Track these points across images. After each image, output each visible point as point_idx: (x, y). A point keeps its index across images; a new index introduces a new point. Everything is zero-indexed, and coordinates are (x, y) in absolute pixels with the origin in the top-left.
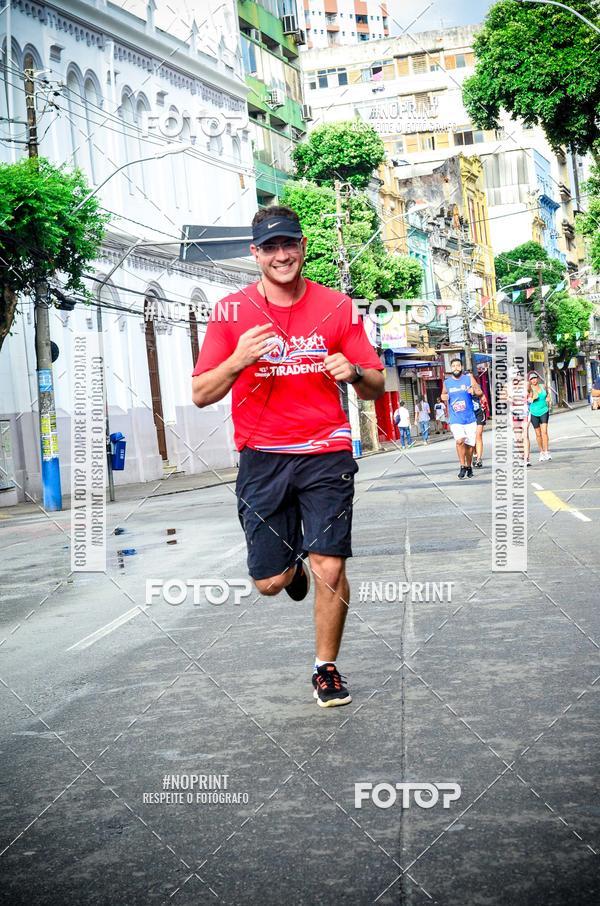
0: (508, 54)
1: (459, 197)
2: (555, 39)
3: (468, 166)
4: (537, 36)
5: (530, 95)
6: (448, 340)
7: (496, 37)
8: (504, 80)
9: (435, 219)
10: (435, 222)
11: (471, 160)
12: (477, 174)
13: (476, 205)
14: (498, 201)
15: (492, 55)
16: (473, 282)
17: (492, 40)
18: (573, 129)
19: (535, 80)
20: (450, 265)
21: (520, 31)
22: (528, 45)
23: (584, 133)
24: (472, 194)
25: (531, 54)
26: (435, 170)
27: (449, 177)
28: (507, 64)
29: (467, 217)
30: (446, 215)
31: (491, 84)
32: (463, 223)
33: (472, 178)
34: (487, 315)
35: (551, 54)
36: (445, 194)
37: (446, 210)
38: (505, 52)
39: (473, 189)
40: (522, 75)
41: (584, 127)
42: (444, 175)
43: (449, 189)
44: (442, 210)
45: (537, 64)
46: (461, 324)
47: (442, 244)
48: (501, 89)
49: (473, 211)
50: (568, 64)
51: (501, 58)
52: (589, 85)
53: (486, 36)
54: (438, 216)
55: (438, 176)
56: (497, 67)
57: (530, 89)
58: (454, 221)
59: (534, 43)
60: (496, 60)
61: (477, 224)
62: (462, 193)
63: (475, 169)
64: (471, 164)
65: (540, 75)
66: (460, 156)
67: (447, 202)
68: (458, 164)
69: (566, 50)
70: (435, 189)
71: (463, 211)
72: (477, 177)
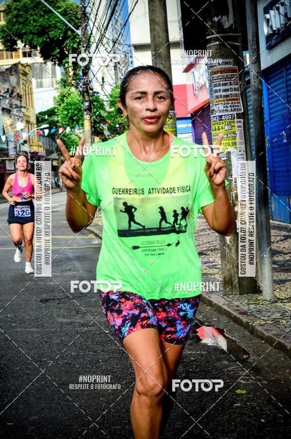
0: (20, 15)
1: (18, 83)
2: (44, 9)
3: (23, 68)
4: (35, 7)
5: (31, 36)
6: (8, 154)
7: (15, 6)
8: (18, 27)
9: (4, 93)
10: (4, 95)
11: (25, 65)
12: (27, 72)
13: (27, 88)
14: (40, 85)
15: (13, 15)
16: (20, 125)
17: (13, 7)
18: (53, 53)
19: (34, 28)
20: (11, 117)
21: (27, 3)
22: (30, 11)
23: (58, 55)
24: (25, 82)
25: (32, 15)
26: (7, 69)
27: (13, 73)
28: (21, 20)
29: (22, 93)
30: (11, 93)
31: (12, 29)
32: (19, 97)
33: (25, 74)
34: (31, 142)
35: (42, 16)
36: (11, 81)
37: (11, 89)
38: (19, 13)
39: (26, 80)
40: (27, 25)
41: (58, 53)
42: (11, 72)
43: (13, 79)
44: (8, 89)
45: (35, 21)
46: (14, 146)
47: (7, 106)
48: (16, 32)
49: (25, 91)
50: (51, 21)
51: (17, 16)
52: (60, 33)
53: (11, 5)
54: (6, 92)
55: (8, 72)
56: (15, 20)
57: (31, 32)
58: (15, 94)
59: (34, 10)
60: (14, 17)
61: (27, 96)
62: (19, 81)
63: (27, 70)
64: (25, 67)
65: (36, 26)
66: (19, 63)
67: (12, 85)
68: (18, 67)
69: (49, 15)
70: (6, 78)
71: (20, 90)
72: (27, 74)
